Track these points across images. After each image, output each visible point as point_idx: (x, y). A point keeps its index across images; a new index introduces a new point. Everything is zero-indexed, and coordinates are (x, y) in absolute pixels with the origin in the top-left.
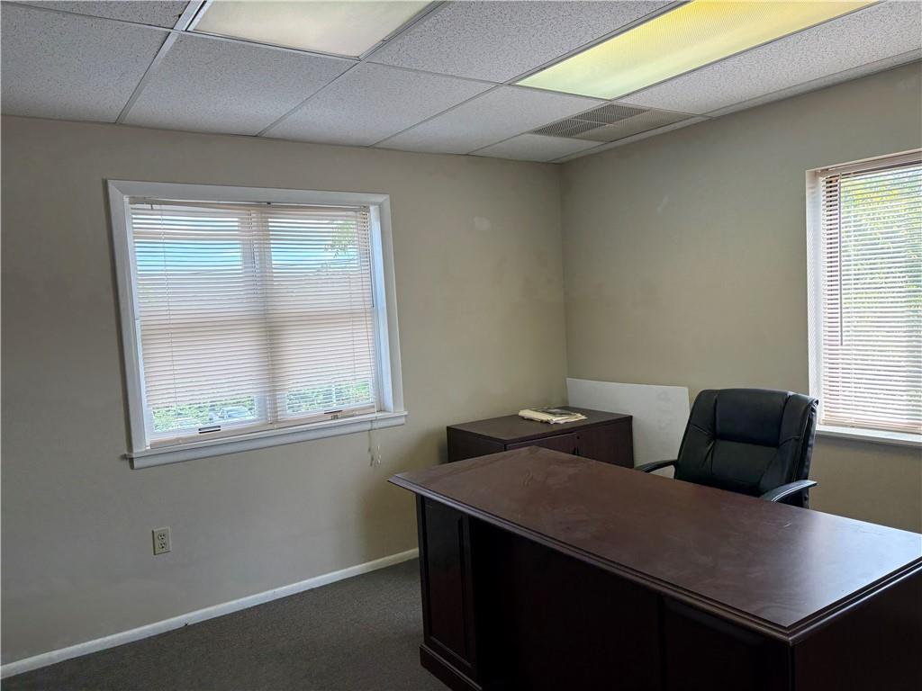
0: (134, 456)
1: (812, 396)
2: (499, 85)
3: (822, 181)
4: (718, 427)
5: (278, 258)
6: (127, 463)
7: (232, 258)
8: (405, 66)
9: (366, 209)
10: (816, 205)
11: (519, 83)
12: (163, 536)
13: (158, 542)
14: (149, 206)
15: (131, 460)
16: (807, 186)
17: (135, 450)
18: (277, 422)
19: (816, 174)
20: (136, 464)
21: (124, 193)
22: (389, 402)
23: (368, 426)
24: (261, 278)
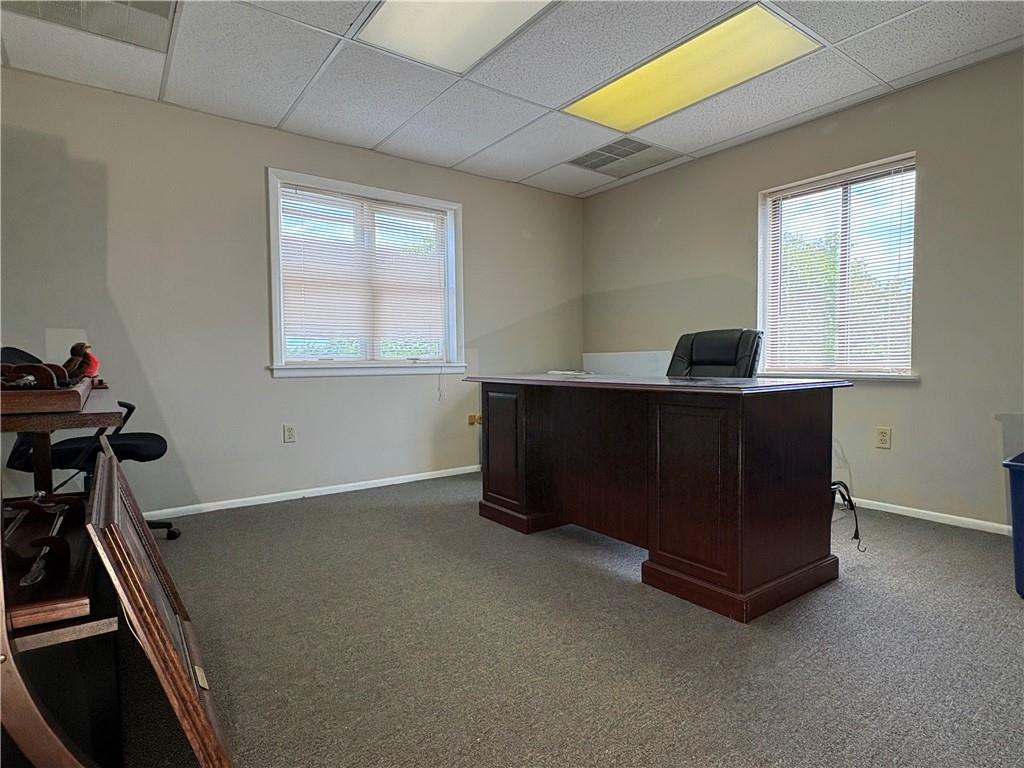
0: (274, 367)
1: (759, 329)
2: (552, 110)
3: (769, 201)
4: (694, 358)
5: (382, 238)
6: (269, 373)
7: (347, 233)
8: (491, 86)
9: (444, 213)
10: (765, 216)
11: (565, 110)
12: (290, 430)
13: (287, 433)
14: (294, 191)
15: (272, 370)
16: (760, 203)
17: (275, 364)
18: (373, 360)
19: (765, 196)
20: (276, 374)
21: (278, 177)
22: (454, 356)
23: (438, 371)
24: (368, 252)
